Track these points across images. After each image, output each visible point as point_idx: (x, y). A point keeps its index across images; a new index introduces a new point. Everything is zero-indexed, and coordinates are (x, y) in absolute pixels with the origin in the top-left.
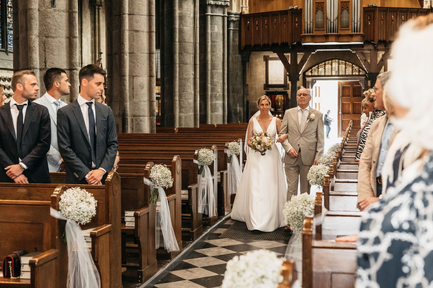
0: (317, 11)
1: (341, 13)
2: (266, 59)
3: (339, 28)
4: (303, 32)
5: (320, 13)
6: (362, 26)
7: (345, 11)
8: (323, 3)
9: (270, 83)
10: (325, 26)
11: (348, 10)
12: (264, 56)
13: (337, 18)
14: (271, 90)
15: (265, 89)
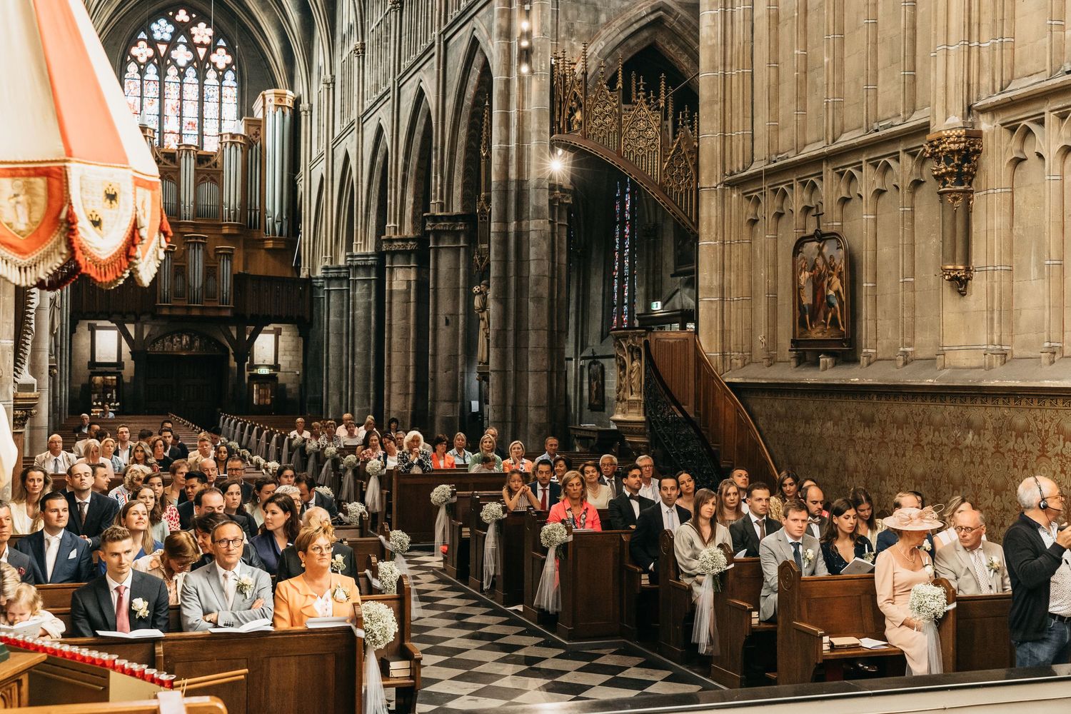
0: (176, 276)
1: (207, 280)
2: (93, 329)
3: (204, 298)
4: (158, 301)
5: (180, 279)
6: (232, 297)
7: (212, 278)
8: (184, 266)
9: (97, 360)
10: (186, 294)
11: (215, 277)
12: (89, 324)
13: (202, 287)
14: (99, 369)
15: (89, 368)
